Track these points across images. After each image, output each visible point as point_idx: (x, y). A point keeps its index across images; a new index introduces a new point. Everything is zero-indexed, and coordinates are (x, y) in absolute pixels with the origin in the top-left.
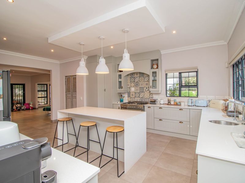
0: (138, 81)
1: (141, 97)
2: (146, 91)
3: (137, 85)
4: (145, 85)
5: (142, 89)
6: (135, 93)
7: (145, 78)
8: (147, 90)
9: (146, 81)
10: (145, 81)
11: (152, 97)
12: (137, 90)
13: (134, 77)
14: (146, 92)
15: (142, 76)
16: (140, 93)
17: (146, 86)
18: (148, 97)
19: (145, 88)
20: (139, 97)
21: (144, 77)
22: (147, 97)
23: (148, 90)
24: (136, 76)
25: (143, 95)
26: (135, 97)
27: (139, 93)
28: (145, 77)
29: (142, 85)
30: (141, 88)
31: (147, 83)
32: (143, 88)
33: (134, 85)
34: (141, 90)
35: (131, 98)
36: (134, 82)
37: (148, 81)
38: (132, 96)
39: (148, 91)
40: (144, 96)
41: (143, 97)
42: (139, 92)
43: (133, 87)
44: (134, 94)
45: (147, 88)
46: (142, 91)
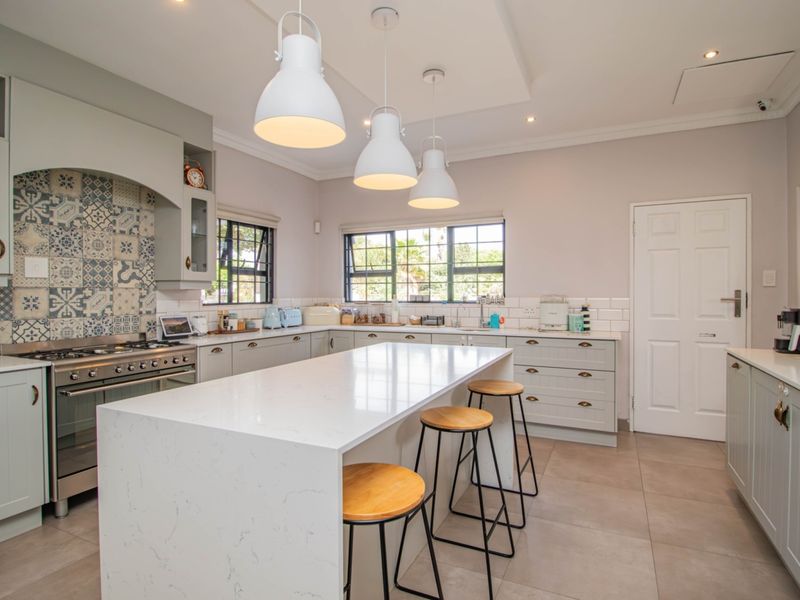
0: (77, 223)
1: (94, 316)
2: (120, 281)
3: (67, 242)
4: (118, 253)
5: (98, 269)
6: (53, 291)
7: (117, 215)
8: (125, 276)
9: (122, 232)
10: (117, 228)
11: (152, 310)
12: (67, 273)
13: (46, 190)
14: (122, 285)
15: (103, 199)
16: (88, 292)
17: (124, 256)
18: (133, 312)
19: (117, 268)
20: (79, 314)
21: (109, 208)
22: (126, 309)
23: (133, 276)
24: (64, 191)
25: (109, 302)
26: (54, 315)
27: (79, 291)
28: (118, 211)
29: (98, 246)
30: (93, 262)
31: (126, 238)
32: (103, 264)
33: (45, 240)
34: (93, 274)
35: (17, 324)
36: (45, 221)
37: (135, 230)
38: (28, 314)
39: (134, 282)
40: (110, 306)
41: (108, 311)
42: (78, 283)
43: (39, 251)
44: (44, 297)
45: (125, 267)
46: (99, 278)
